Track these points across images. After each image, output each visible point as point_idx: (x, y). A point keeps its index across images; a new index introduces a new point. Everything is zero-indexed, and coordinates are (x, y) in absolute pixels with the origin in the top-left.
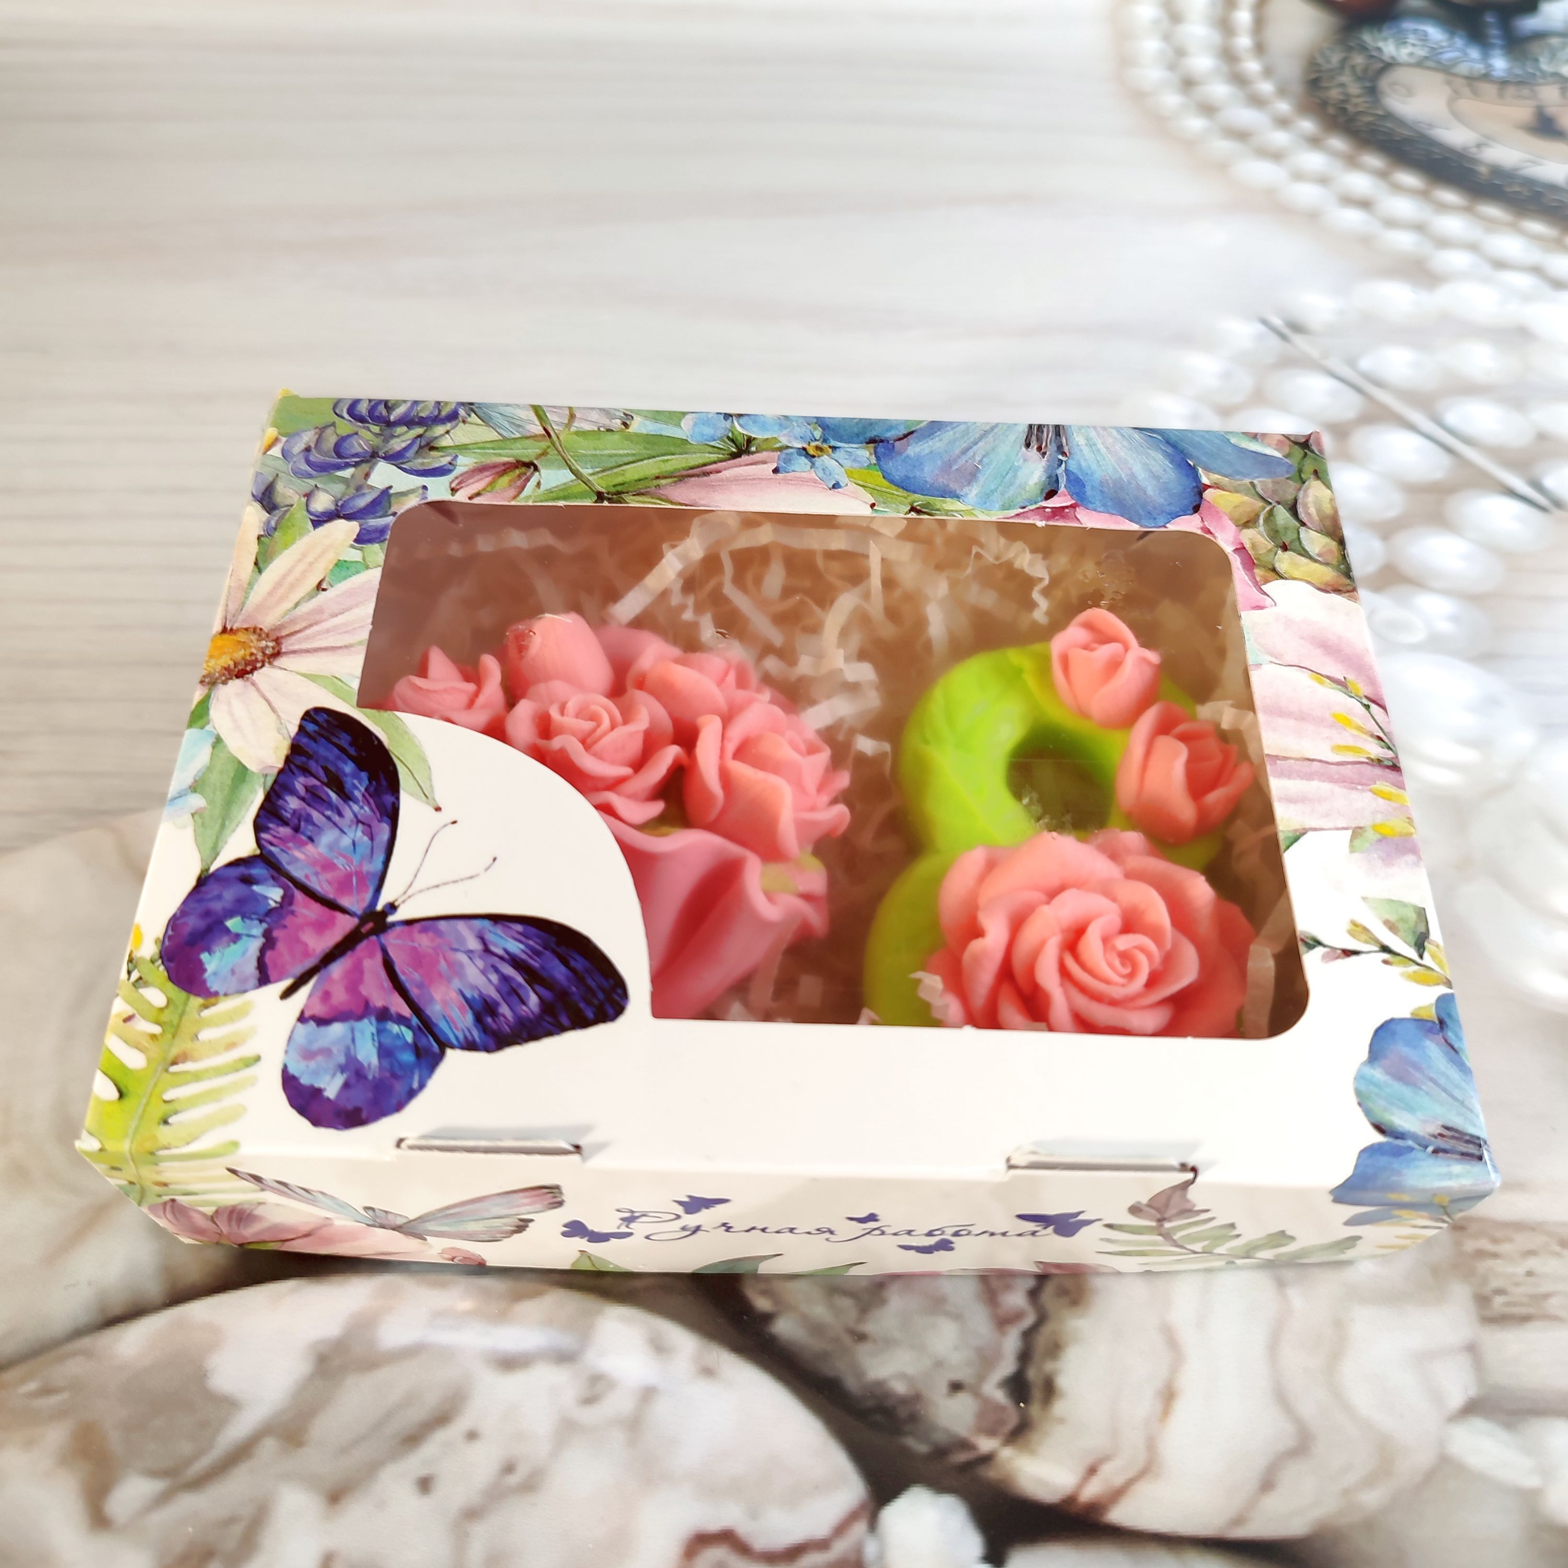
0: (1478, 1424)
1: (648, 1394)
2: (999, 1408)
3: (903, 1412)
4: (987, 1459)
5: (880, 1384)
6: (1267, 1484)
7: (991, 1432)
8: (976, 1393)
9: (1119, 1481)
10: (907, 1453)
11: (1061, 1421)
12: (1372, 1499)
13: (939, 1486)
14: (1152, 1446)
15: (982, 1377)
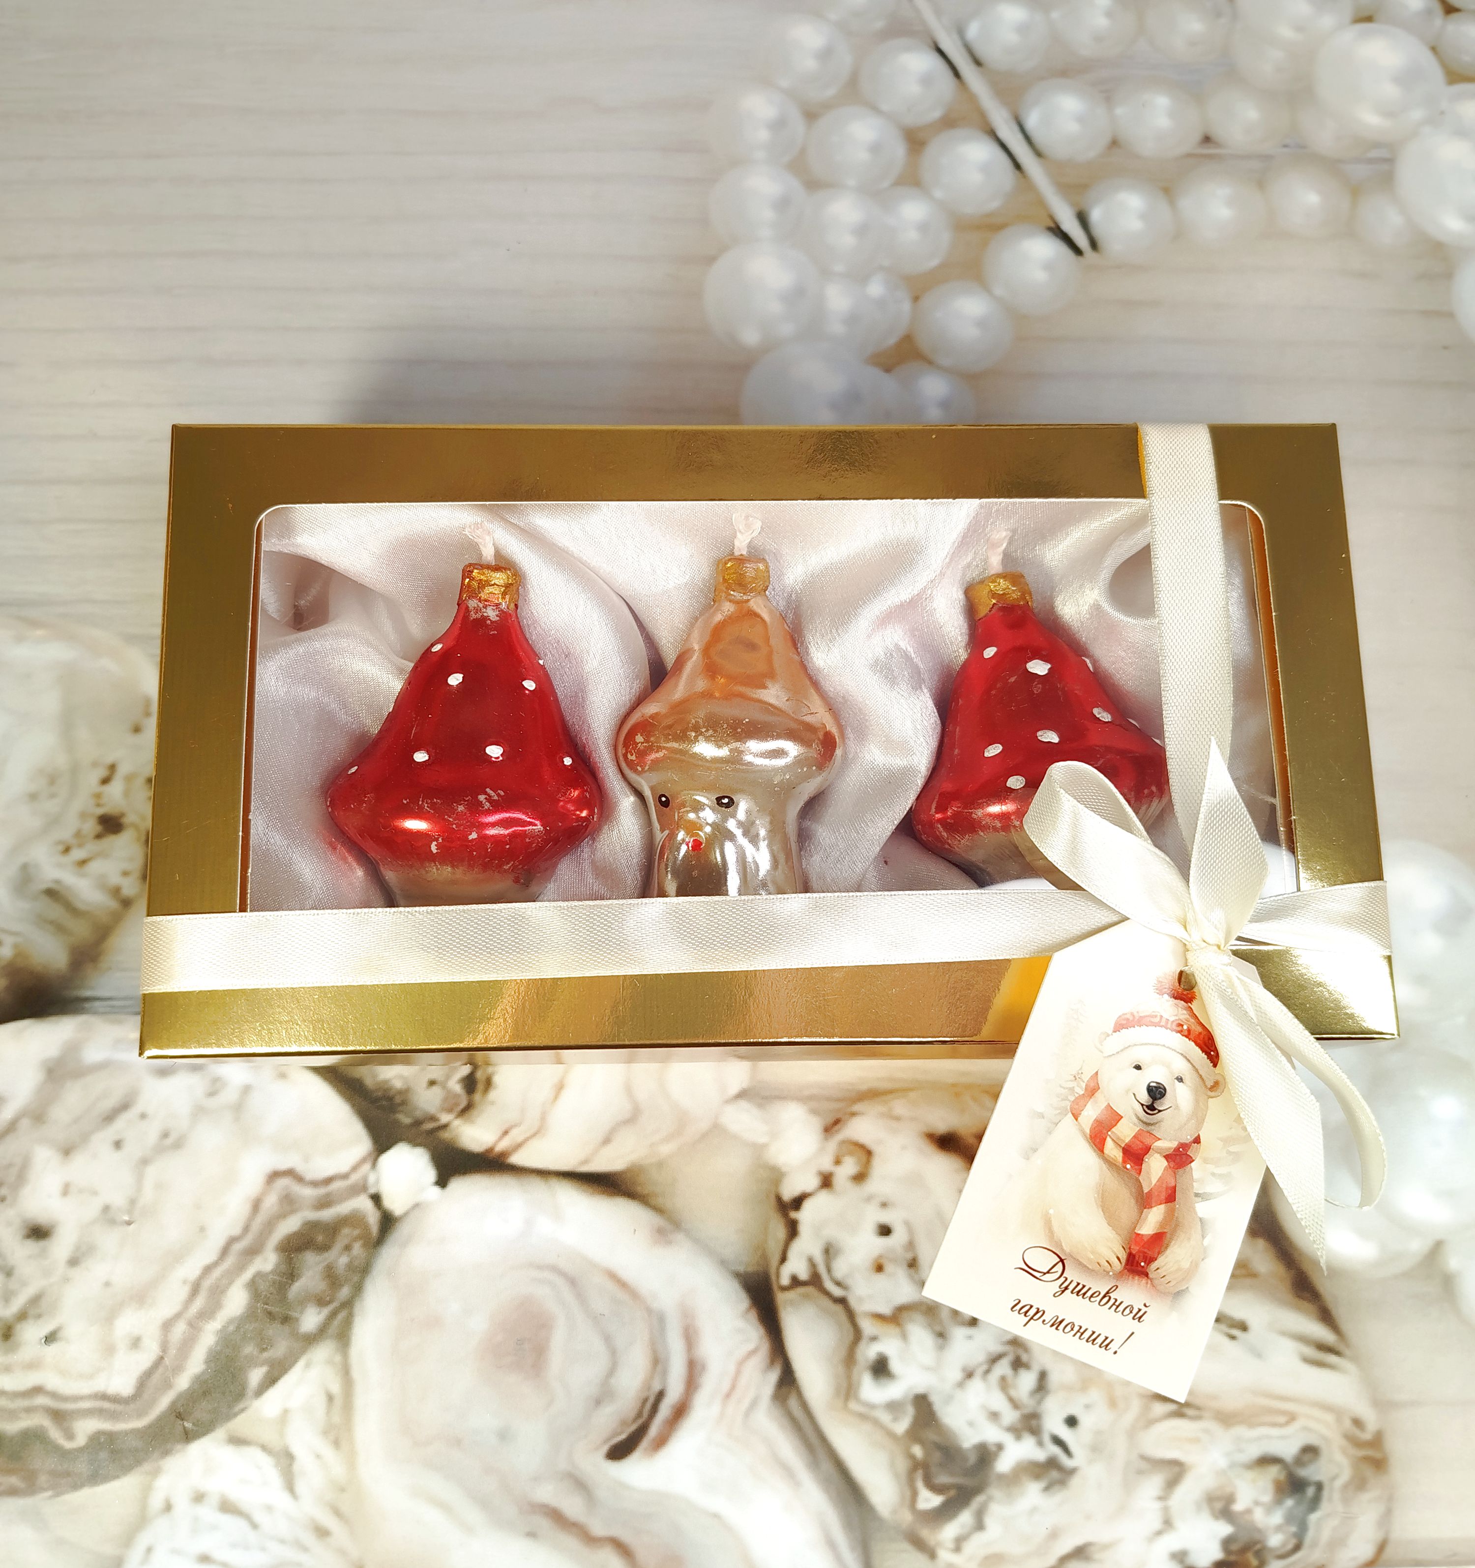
0: (743, 1104)
1: (247, 1090)
2: (456, 1096)
3: (398, 1100)
4: (445, 1126)
5: (386, 1082)
6: (607, 1141)
7: (450, 1110)
8: (444, 1086)
9: (520, 1139)
10: (397, 1123)
11: (493, 1103)
12: (666, 1149)
13: (414, 1142)
14: (543, 1118)
15: (448, 1077)
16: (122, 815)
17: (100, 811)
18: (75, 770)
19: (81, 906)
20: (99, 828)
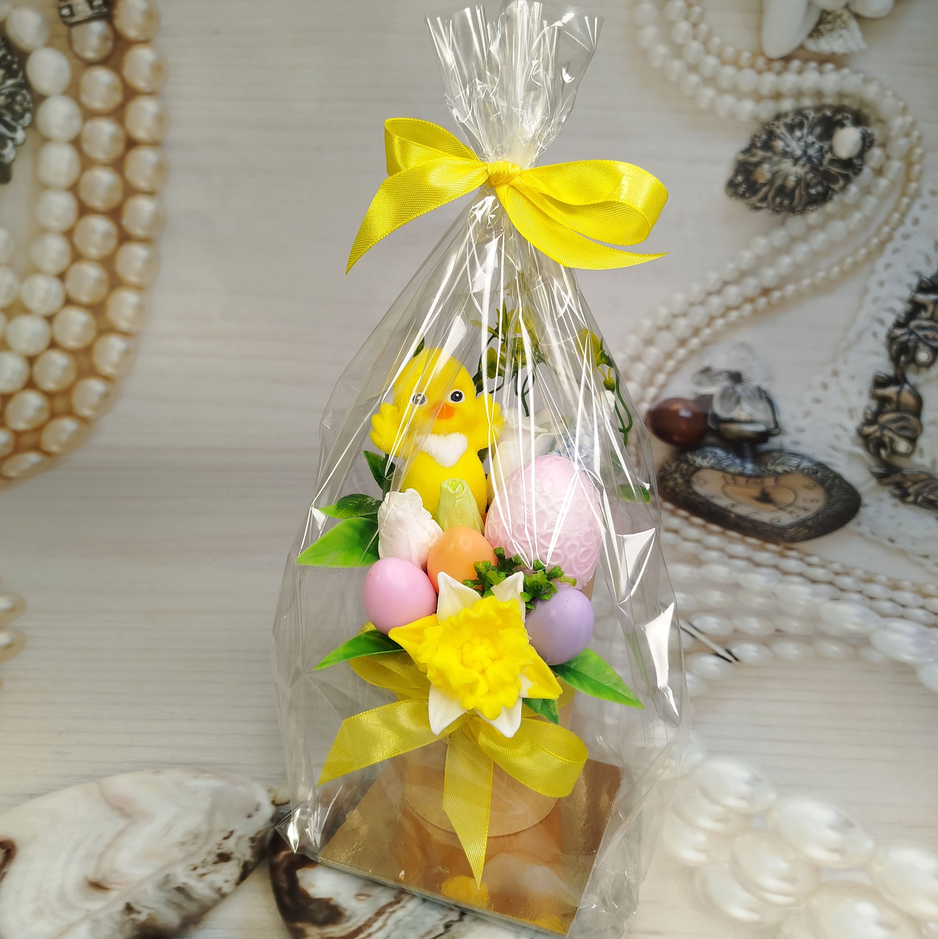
16: (232, 853)
17: (220, 851)
18: (210, 833)
19: (196, 896)
20: (217, 859)
